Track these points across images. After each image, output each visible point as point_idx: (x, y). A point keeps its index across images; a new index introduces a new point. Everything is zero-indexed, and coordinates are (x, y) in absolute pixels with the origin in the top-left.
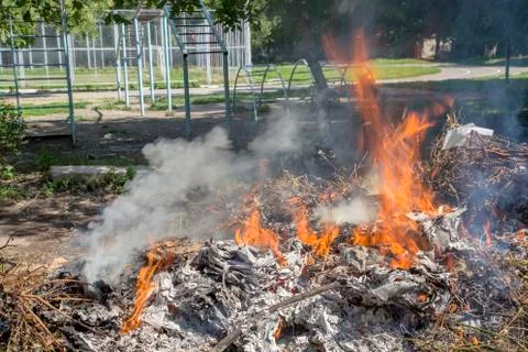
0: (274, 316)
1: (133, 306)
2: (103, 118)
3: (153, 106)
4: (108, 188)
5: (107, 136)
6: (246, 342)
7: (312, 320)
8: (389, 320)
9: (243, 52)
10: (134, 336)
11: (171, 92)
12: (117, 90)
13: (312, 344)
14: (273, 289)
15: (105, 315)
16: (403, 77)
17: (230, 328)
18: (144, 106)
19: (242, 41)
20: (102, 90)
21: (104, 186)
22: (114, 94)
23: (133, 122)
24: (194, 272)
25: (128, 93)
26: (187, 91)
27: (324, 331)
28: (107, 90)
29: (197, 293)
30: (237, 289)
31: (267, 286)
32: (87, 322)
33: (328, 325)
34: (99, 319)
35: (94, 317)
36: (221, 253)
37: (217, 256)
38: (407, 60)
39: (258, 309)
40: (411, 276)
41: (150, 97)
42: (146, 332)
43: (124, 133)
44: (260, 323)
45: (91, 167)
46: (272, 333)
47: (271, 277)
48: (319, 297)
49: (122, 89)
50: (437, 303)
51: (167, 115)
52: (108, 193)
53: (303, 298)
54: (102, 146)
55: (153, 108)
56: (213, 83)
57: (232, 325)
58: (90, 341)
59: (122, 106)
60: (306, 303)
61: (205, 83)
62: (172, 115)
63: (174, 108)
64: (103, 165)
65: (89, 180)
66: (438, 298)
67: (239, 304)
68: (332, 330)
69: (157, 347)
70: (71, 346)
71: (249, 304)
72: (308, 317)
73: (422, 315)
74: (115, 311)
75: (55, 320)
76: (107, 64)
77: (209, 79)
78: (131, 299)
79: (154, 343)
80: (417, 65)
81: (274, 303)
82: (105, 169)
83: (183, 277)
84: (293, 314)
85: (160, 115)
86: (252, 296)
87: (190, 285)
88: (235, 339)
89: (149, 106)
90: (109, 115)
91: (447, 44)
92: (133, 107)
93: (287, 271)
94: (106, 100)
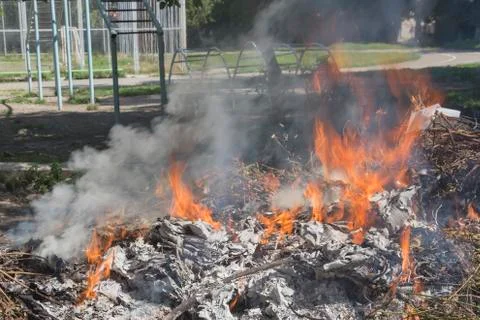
0: (227, 286)
1: (86, 279)
2: (14, 112)
3: (71, 99)
4: (30, 187)
5: (21, 132)
6: (201, 309)
7: (265, 293)
8: (342, 292)
9: (177, 35)
10: (89, 305)
11: (94, 82)
12: (26, 80)
13: (265, 315)
14: (225, 264)
15: (59, 287)
16: (373, 64)
17: (185, 297)
18: (61, 98)
19: (177, 21)
20: (7, 81)
21: (25, 185)
22: (24, 86)
23: (50, 117)
24: (147, 245)
25: (42, 84)
26: (116, 82)
27: (278, 303)
28: (13, 81)
29: (151, 265)
30: (191, 262)
31: (220, 259)
32: (43, 292)
33: (281, 296)
34: (54, 290)
35: (49, 288)
36: (174, 228)
37: (170, 231)
38: (378, 45)
39: (212, 281)
40: (362, 250)
41: (68, 88)
42: (102, 302)
43: (41, 129)
44: (214, 292)
45: (10, 164)
46: (226, 301)
47: (223, 252)
48: (272, 271)
49: (34, 80)
50: (388, 274)
51: (89, 109)
52: (29, 192)
53: (257, 271)
54: (17, 143)
55: (71, 101)
56: (141, 72)
57: (187, 293)
58: (48, 308)
59: (34, 99)
60: (260, 276)
61: (131, 72)
62: (95, 109)
63: (97, 101)
64: (24, 161)
65: (9, 178)
66: (389, 270)
67: (192, 276)
68: (285, 301)
69: (113, 314)
70: (31, 312)
71: (203, 276)
72: (261, 290)
73: (374, 286)
74: (69, 283)
75: (11, 290)
76: (10, 50)
77: (137, 67)
78: (84, 273)
79: (110, 311)
80: (391, 51)
81: (227, 276)
82: (25, 166)
83: (137, 249)
84: (247, 287)
85: (82, 109)
86: (205, 268)
87: (145, 257)
88: (189, 306)
89: (66, 99)
90: (19, 109)
91: (430, 24)
92: (48, 100)
93: (240, 247)
94: (14, 92)
